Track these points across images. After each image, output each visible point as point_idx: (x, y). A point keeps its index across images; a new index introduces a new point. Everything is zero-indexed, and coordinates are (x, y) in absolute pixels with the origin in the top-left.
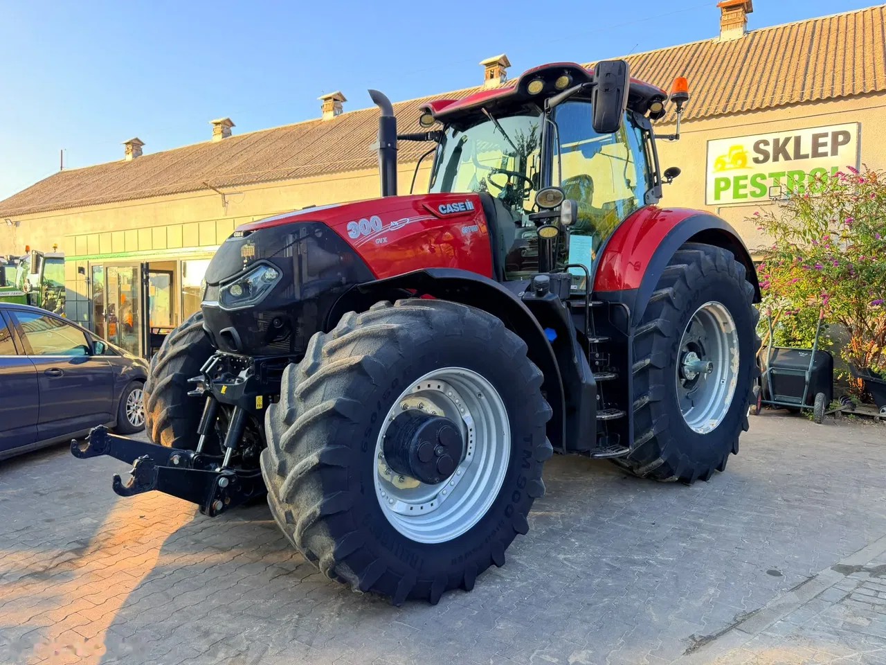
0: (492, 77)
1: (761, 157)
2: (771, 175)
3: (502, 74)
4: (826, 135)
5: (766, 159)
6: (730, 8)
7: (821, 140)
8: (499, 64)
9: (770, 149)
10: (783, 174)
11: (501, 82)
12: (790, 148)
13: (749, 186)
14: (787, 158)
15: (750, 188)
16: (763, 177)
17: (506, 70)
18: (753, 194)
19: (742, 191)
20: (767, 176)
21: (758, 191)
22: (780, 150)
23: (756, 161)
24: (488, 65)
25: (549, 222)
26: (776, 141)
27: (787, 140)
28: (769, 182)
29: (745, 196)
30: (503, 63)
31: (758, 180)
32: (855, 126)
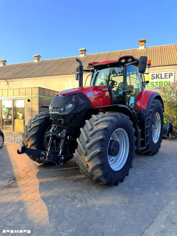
0: (82, 54)
1: (153, 78)
2: (155, 82)
3: (85, 53)
4: (167, 73)
5: (154, 78)
6: (141, 41)
7: (166, 75)
8: (84, 51)
9: (155, 76)
10: (158, 82)
11: (85, 55)
12: (160, 76)
13: (150, 84)
14: (159, 78)
15: (151, 85)
16: (154, 83)
17: (85, 52)
18: (151, 87)
19: (149, 86)
20: (154, 82)
21: (152, 86)
22: (157, 76)
23: (152, 79)
24: (81, 51)
25: (129, 93)
26: (156, 74)
27: (159, 74)
28: (155, 84)
29: (149, 87)
30: (85, 51)
31: (152, 83)
32: (174, 72)
